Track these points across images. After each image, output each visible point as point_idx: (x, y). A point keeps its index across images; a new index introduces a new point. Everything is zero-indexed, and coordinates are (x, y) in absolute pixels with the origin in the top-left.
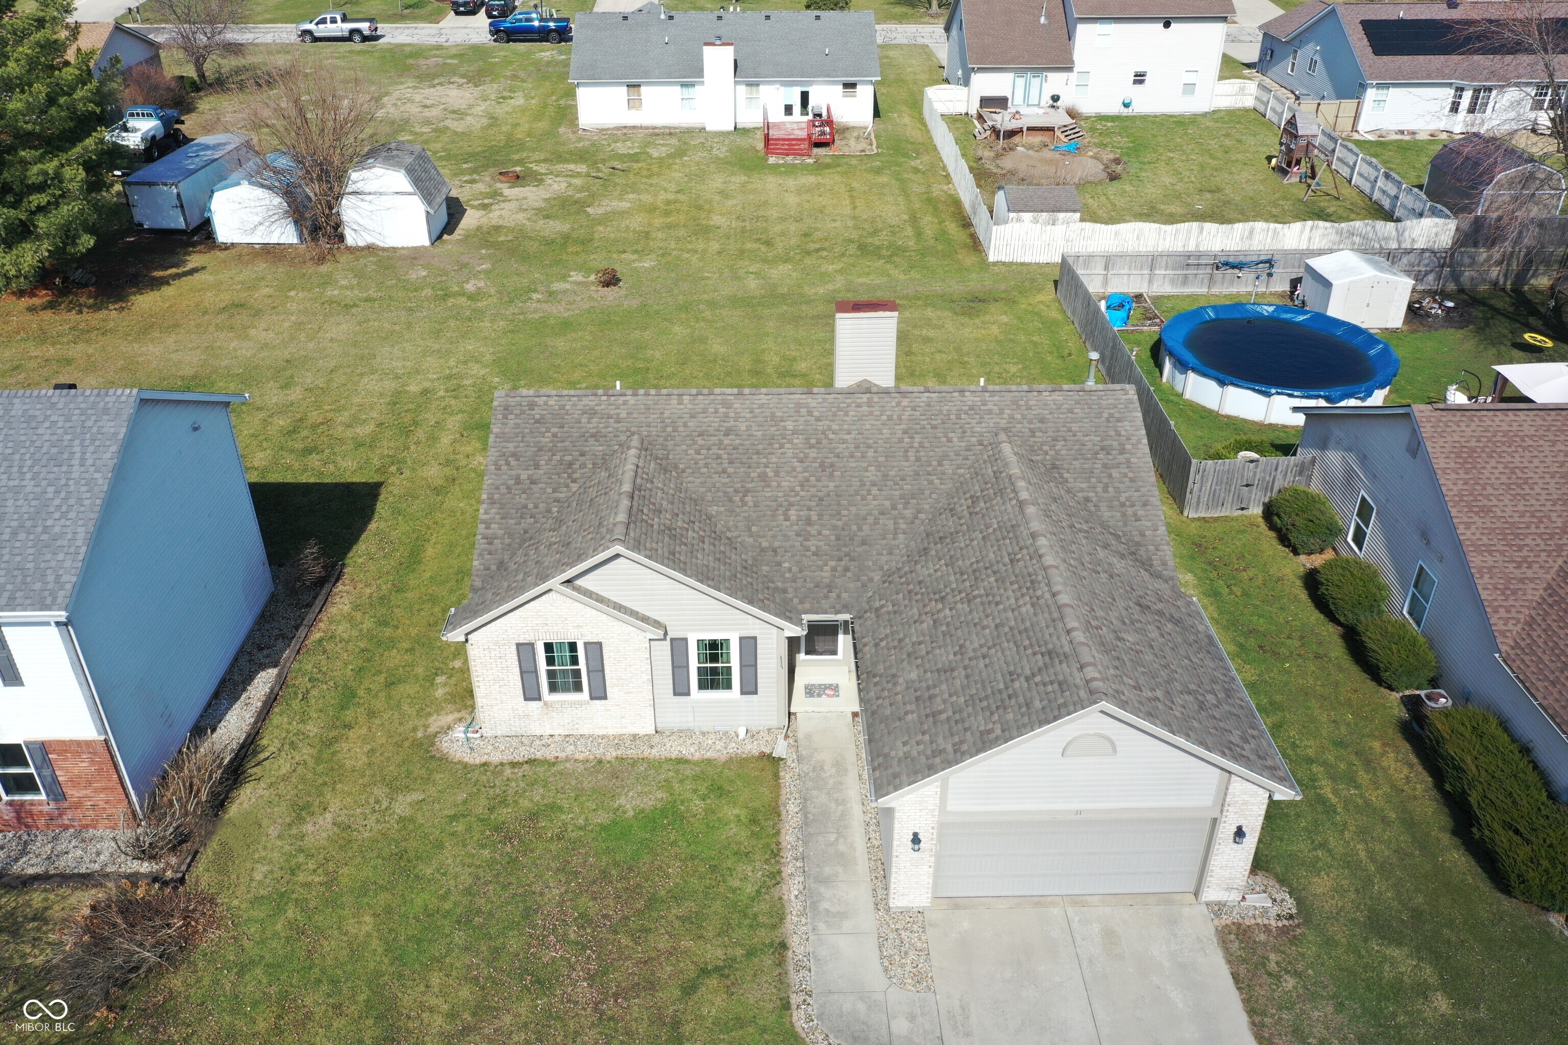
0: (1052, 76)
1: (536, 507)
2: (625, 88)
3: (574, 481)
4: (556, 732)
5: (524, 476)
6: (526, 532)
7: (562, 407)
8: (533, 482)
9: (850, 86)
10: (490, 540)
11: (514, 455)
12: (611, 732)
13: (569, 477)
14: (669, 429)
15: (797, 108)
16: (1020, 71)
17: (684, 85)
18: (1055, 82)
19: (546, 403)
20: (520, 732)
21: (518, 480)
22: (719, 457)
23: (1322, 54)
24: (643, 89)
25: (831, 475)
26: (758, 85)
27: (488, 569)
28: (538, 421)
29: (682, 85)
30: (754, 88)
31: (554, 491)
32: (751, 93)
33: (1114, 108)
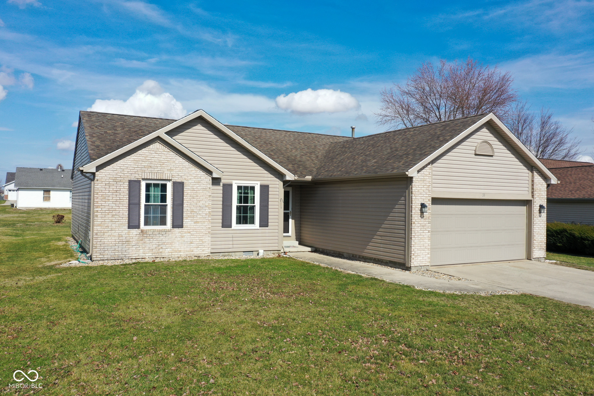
2: (43, 192)
4: (147, 256)
12: (183, 255)
24: (52, 193)
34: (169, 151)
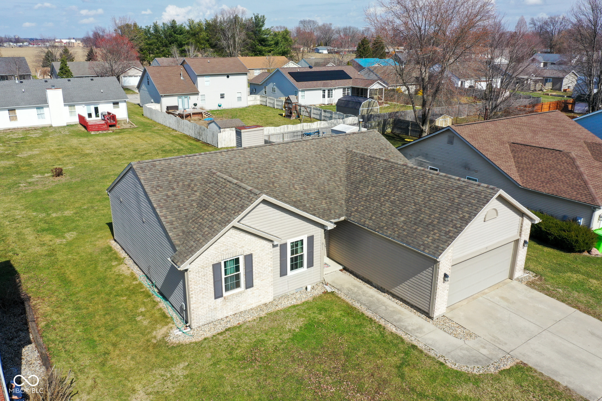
0: (192, 97)
1: (184, 205)
2: (8, 111)
3: (196, 191)
4: (229, 314)
5: (169, 193)
6: (186, 216)
7: (169, 164)
8: (176, 195)
9: (116, 104)
10: (171, 223)
11: (158, 186)
12: (254, 306)
13: (192, 190)
14: (224, 165)
15: (93, 115)
16: (180, 96)
17: (38, 108)
18: (193, 99)
19: (160, 164)
20: (212, 320)
21: (168, 196)
22: (253, 172)
23: (276, 85)
24: (17, 111)
25: (301, 172)
26: (74, 106)
27: (179, 235)
28: (161, 171)
29: (37, 108)
30: (72, 107)
31: (189, 197)
32: (71, 110)
33: (216, 107)
34: (240, 233)
